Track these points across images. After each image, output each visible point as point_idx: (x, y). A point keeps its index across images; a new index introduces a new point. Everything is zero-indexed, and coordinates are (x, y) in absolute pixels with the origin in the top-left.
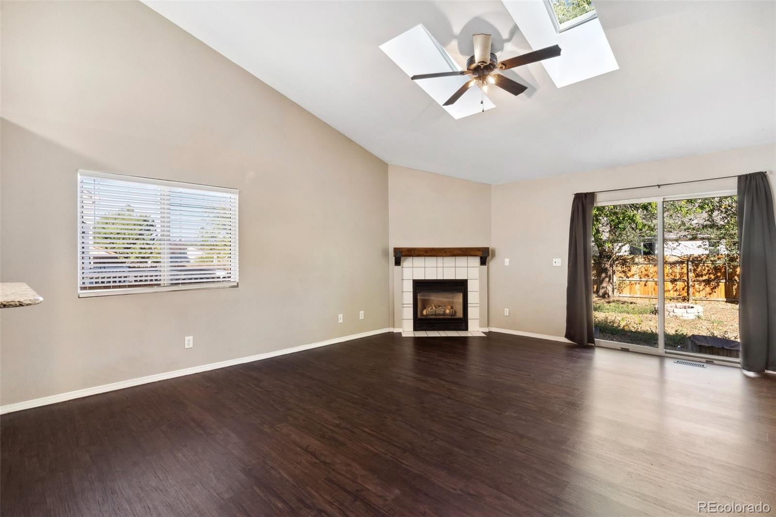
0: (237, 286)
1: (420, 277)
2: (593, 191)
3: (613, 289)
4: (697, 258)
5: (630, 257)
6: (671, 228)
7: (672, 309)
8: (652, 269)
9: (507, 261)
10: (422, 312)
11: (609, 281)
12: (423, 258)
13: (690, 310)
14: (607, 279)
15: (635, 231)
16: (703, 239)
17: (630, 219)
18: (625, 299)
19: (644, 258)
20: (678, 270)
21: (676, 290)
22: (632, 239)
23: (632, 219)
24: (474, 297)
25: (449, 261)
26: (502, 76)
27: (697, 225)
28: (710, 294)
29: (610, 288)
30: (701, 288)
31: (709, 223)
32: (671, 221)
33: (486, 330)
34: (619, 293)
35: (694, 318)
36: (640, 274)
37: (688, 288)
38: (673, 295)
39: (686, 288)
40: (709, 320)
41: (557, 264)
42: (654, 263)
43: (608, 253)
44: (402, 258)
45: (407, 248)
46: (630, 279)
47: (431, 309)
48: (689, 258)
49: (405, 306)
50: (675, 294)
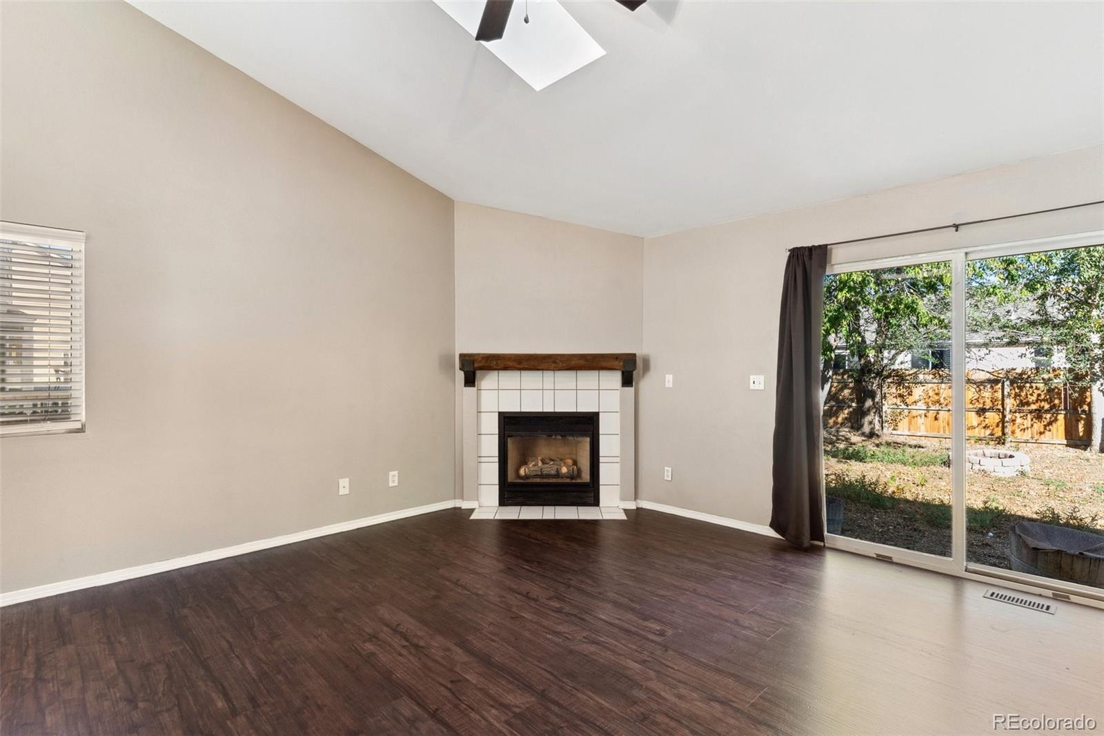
0: (82, 430)
1: (513, 407)
2: (825, 243)
3: (882, 423)
4: (1020, 374)
5: (911, 372)
6: (976, 325)
7: (977, 459)
8: (945, 391)
9: (669, 380)
10: (517, 470)
11: (876, 412)
12: (517, 372)
13: (1007, 461)
14: (873, 408)
15: (918, 330)
16: (1028, 343)
17: (908, 309)
18: (900, 439)
19: (934, 375)
20: (989, 394)
21: (986, 427)
22: (912, 343)
23: (912, 309)
24: (610, 444)
25: (565, 379)
27: (1019, 321)
28: (1042, 433)
29: (877, 423)
30: (1028, 423)
31: (1039, 317)
33: (632, 506)
34: (890, 430)
35: (1015, 475)
36: (928, 400)
37: (1005, 423)
38: (981, 434)
39: (1001, 423)
40: (1042, 480)
41: (757, 387)
42: (948, 382)
43: (874, 366)
44: (478, 373)
45: (483, 354)
46: (910, 407)
47: (534, 466)
48: (1007, 375)
49: (483, 460)
50: (985, 434)
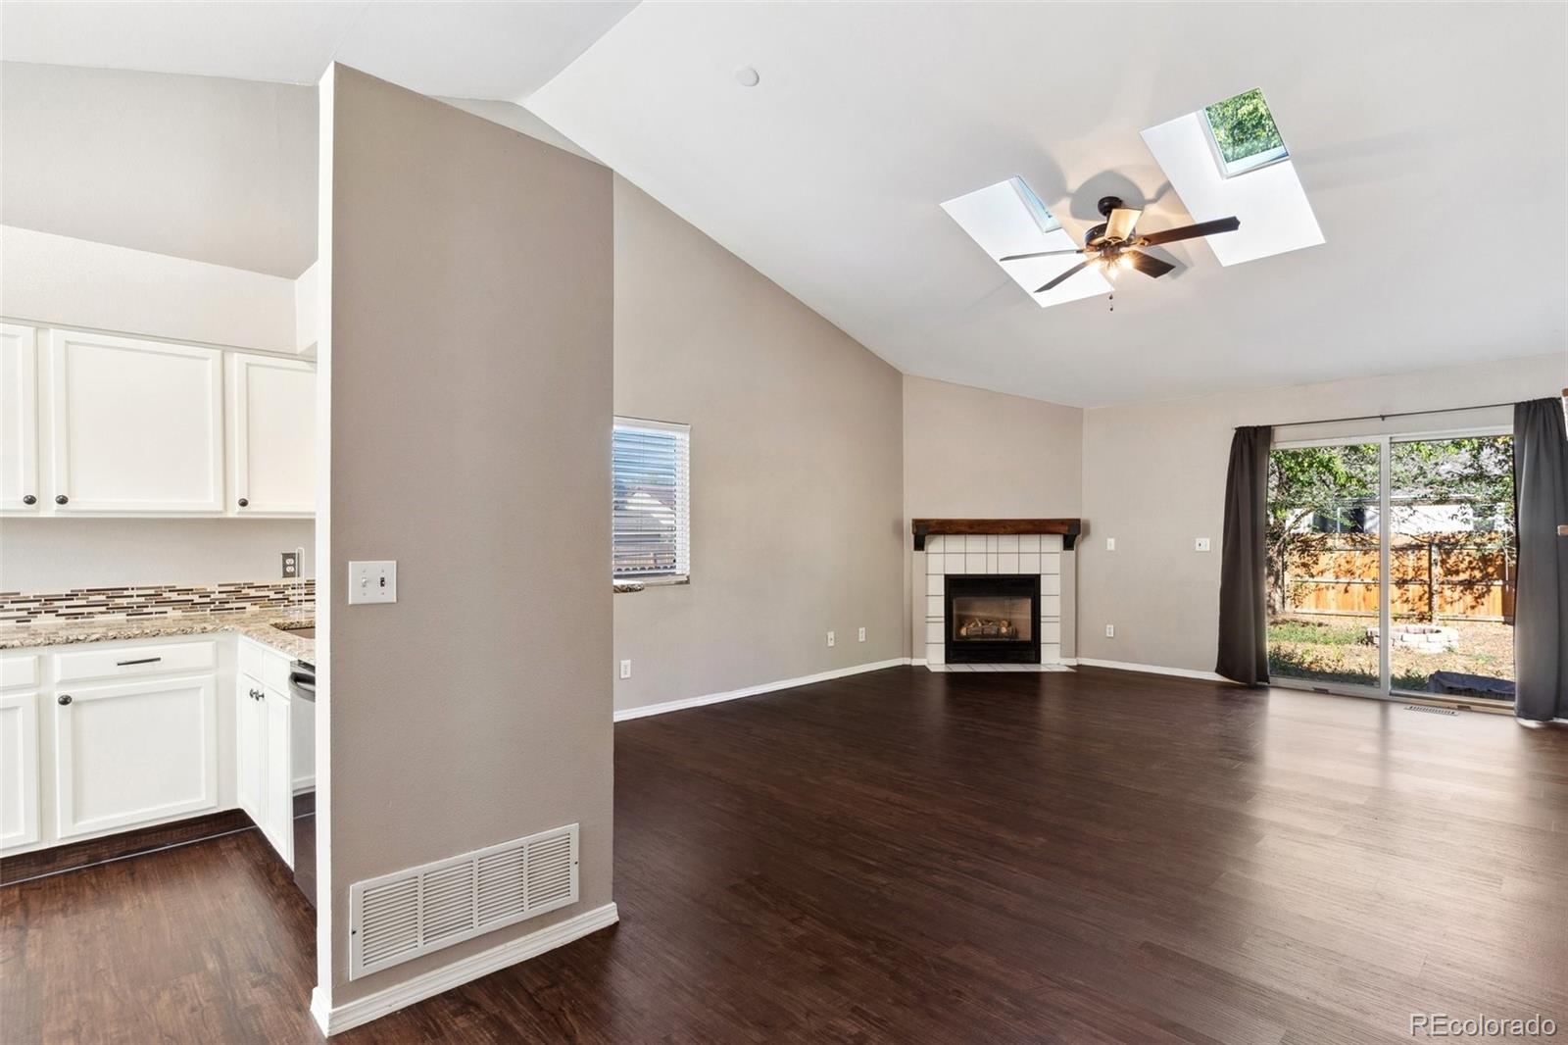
0: (687, 582)
1: (958, 569)
2: (1270, 424)
3: (1283, 598)
4: (1448, 538)
5: (1317, 537)
7: (1400, 634)
8: (1359, 558)
9: (1111, 543)
10: (961, 631)
11: (1276, 582)
12: (963, 536)
13: (1433, 637)
14: (1272, 579)
15: (1328, 486)
16: (1460, 502)
17: (1323, 467)
18: (1308, 618)
19: (1345, 539)
20: (1411, 561)
21: (1407, 601)
22: (1322, 503)
23: (1326, 467)
24: (1051, 605)
25: (1007, 543)
26: (1146, 256)
27: (1449, 476)
28: (1473, 607)
29: (1277, 596)
30: (1456, 595)
31: (1473, 471)
32: (1399, 468)
33: (1074, 662)
34: (1294, 606)
35: (1441, 651)
36: (1337, 569)
37: (1431, 595)
38: (1402, 609)
39: (1427, 596)
40: (1470, 656)
41: (1203, 548)
42: (1365, 548)
43: (1273, 528)
44: (927, 537)
45: (938, 520)
46: (1316, 579)
47: (974, 627)
48: (1433, 540)
49: (929, 620)
50: (1405, 609)
